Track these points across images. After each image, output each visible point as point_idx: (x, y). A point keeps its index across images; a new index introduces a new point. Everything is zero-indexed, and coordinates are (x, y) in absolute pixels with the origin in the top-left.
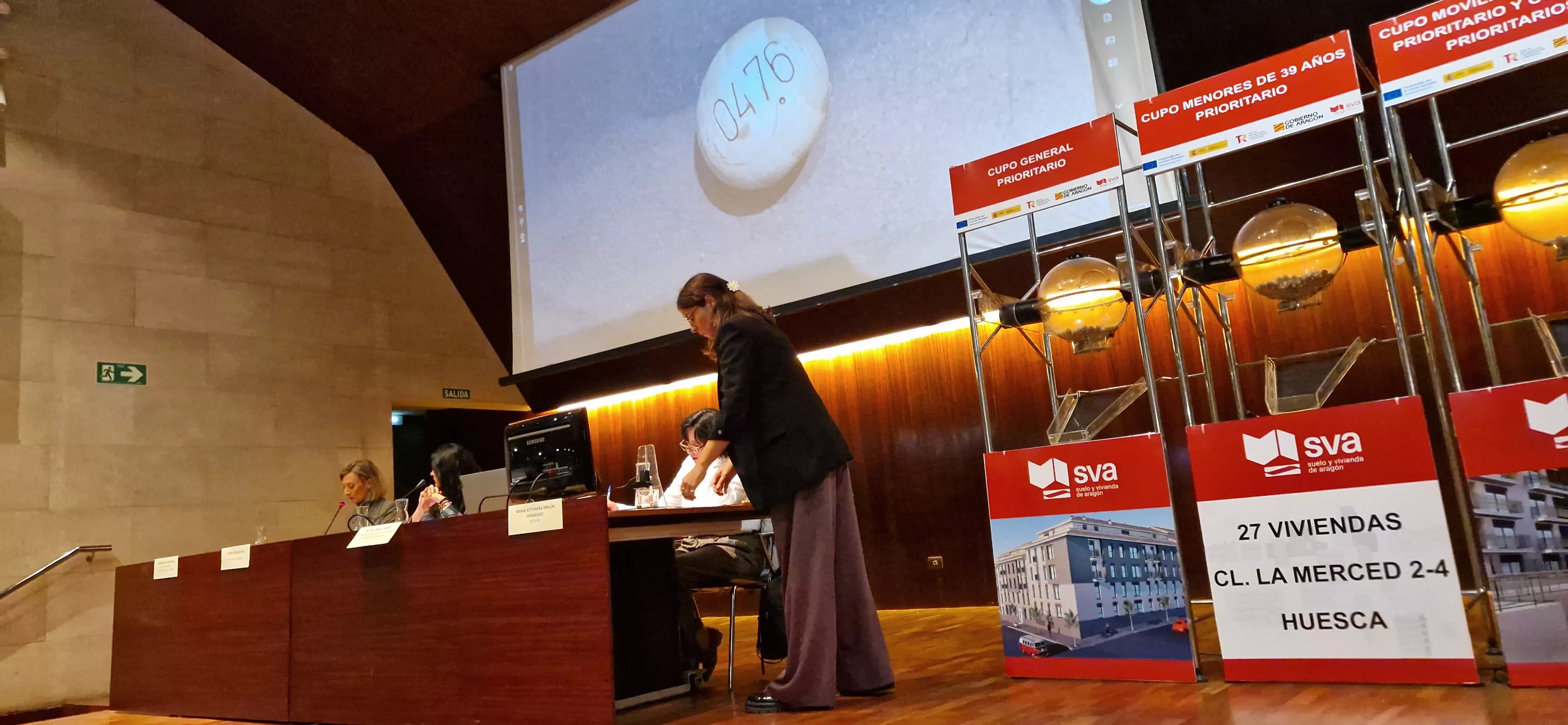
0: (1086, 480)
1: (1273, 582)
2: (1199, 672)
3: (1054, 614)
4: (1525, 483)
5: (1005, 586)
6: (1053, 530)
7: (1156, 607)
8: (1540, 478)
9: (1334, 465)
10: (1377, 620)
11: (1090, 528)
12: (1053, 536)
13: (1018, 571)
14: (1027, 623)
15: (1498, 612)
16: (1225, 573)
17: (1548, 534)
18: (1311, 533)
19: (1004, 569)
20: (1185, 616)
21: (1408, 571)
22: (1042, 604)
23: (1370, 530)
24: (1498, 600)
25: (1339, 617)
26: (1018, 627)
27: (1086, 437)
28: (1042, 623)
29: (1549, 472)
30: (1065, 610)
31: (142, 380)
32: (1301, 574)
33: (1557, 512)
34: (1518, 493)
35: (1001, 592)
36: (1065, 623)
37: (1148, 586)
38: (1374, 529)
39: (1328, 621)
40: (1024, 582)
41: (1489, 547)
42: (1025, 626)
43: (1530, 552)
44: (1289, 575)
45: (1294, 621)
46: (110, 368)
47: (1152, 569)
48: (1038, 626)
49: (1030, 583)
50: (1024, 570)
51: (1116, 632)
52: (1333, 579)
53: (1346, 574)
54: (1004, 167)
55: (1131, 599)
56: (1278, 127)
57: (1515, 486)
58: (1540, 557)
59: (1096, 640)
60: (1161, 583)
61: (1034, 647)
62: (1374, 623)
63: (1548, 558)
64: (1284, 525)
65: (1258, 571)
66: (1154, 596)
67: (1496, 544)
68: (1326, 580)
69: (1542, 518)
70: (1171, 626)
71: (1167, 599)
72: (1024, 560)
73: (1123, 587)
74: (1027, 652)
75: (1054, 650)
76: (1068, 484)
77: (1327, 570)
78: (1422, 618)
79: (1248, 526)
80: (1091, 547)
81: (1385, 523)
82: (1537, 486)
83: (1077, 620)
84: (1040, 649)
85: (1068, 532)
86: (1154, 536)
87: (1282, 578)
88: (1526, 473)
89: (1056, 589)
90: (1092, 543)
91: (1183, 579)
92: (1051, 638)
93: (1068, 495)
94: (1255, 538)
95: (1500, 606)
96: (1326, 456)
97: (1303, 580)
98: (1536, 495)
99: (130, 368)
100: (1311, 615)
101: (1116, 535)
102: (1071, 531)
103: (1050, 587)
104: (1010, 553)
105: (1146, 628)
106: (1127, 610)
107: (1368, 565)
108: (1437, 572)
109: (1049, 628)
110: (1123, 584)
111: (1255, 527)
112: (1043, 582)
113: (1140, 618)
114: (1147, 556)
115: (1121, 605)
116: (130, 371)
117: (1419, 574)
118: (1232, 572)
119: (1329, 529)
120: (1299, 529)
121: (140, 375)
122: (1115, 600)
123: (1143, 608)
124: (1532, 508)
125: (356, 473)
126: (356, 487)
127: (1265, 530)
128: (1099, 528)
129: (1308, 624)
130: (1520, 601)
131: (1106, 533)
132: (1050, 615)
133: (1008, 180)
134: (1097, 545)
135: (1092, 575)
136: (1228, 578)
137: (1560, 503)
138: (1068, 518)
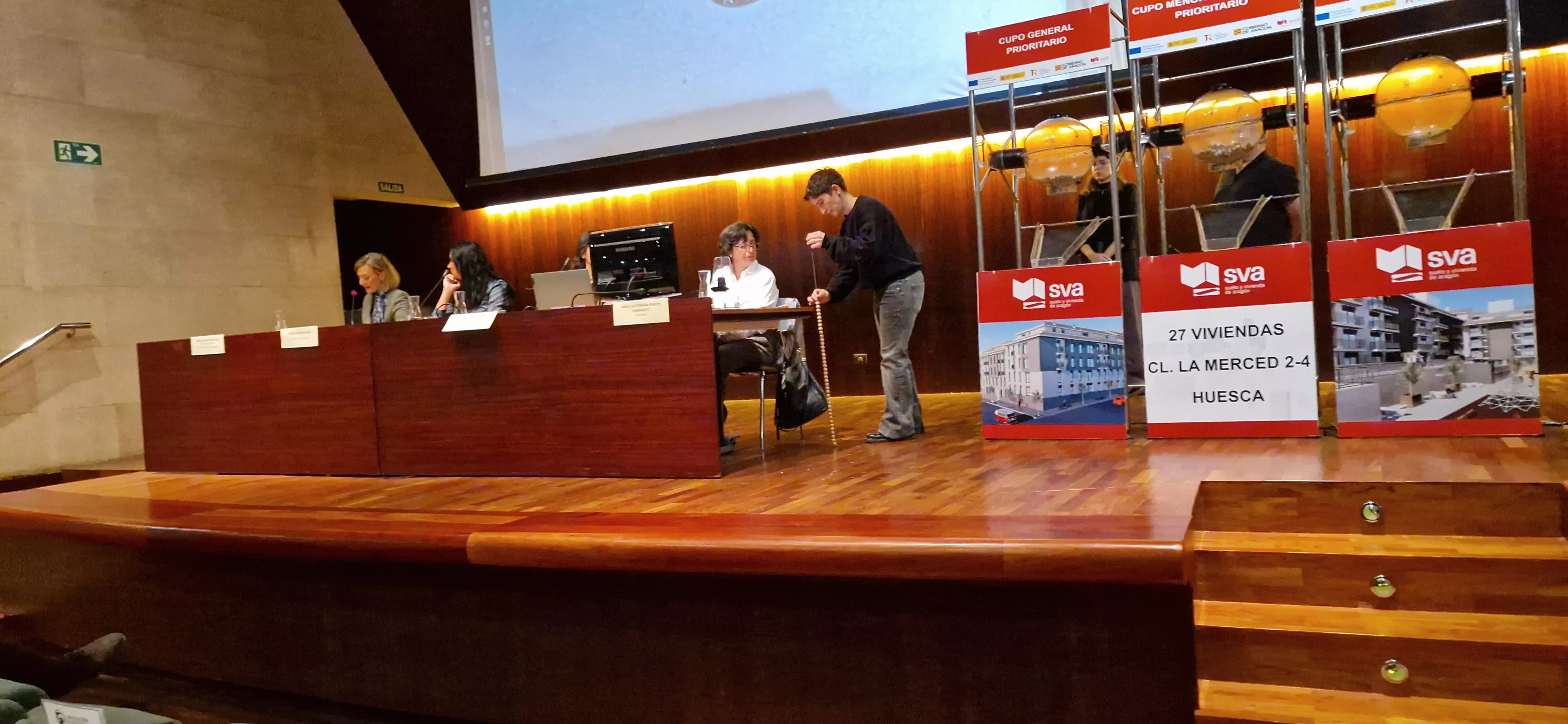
0: (1058, 295)
1: (1190, 370)
2: (1129, 432)
3: (1024, 393)
4: (1368, 305)
5: (987, 373)
6: (1029, 332)
7: (1102, 387)
8: (1378, 302)
9: (1243, 289)
10: (1258, 396)
11: (1059, 331)
12: (1029, 336)
13: (999, 362)
14: (1003, 400)
15: (1337, 390)
16: (1156, 364)
17: (1377, 339)
18: (1221, 336)
19: (987, 361)
20: (1123, 394)
21: (1283, 362)
22: (1015, 386)
23: (1262, 335)
24: (1339, 382)
25: (1233, 394)
26: (995, 403)
27: (1061, 262)
28: (1014, 400)
29: (1385, 298)
30: (1033, 391)
31: (98, 161)
32: (1210, 365)
33: (1385, 325)
34: (1363, 312)
35: (983, 378)
36: (1031, 399)
37: (1098, 373)
38: (1264, 334)
39: (1224, 396)
40: (1002, 371)
41: (1338, 347)
42: (1001, 402)
43: (1364, 351)
44: (1202, 365)
45: (1201, 397)
46: (66, 146)
47: (1102, 361)
48: (1011, 402)
49: (1008, 370)
50: (1003, 361)
51: (1071, 406)
52: (1232, 368)
53: (1241, 365)
54: (1013, 38)
55: (1085, 382)
56: (1237, 32)
57: (1360, 307)
58: (1370, 354)
59: (1054, 412)
60: (1108, 371)
61: (1007, 417)
62: (1256, 398)
63: (1375, 355)
64: (1202, 331)
65: (1180, 362)
66: (1102, 380)
67: (1342, 344)
68: (1227, 369)
69: (1375, 329)
70: (1111, 401)
71: (1112, 382)
72: (1003, 352)
73: (1079, 374)
74: (1001, 420)
75: (1022, 419)
76: (1044, 298)
77: (1229, 362)
78: (1288, 394)
79: (1177, 331)
80: (1058, 345)
81: (1273, 330)
82: (1375, 307)
83: (1042, 397)
84: (1010, 418)
85: (1041, 334)
86: (1107, 337)
87: (1197, 367)
88: (1370, 298)
89: (1027, 375)
90: (1058, 342)
91: (1125, 368)
92: (1020, 410)
93: (1043, 306)
94: (1181, 339)
95: (1339, 386)
96: (1239, 283)
97: (1211, 368)
98: (1374, 314)
99: (86, 147)
100: (1214, 393)
101: (1079, 336)
102: (1043, 333)
103: (1023, 374)
104: (993, 348)
105: (1094, 402)
106: (1081, 390)
107: (1258, 359)
108: (1303, 364)
110: (1080, 372)
111: (1182, 332)
112: (1019, 369)
113: (1089, 396)
114: (1100, 352)
115: (1076, 386)
116: (84, 150)
117: (1291, 365)
118: (1161, 363)
119: (1234, 334)
120: (1213, 333)
121: (95, 155)
122: (1072, 383)
123: (1092, 389)
124: (1370, 322)
125: (369, 265)
126: (370, 279)
127: (1189, 335)
128: (1066, 331)
129: (1210, 399)
130: (1353, 382)
131: (1070, 334)
132: (1021, 394)
133: (1015, 49)
134: (1063, 344)
135: (1057, 365)
136: (1158, 367)
137: (1389, 318)
138: (1042, 323)
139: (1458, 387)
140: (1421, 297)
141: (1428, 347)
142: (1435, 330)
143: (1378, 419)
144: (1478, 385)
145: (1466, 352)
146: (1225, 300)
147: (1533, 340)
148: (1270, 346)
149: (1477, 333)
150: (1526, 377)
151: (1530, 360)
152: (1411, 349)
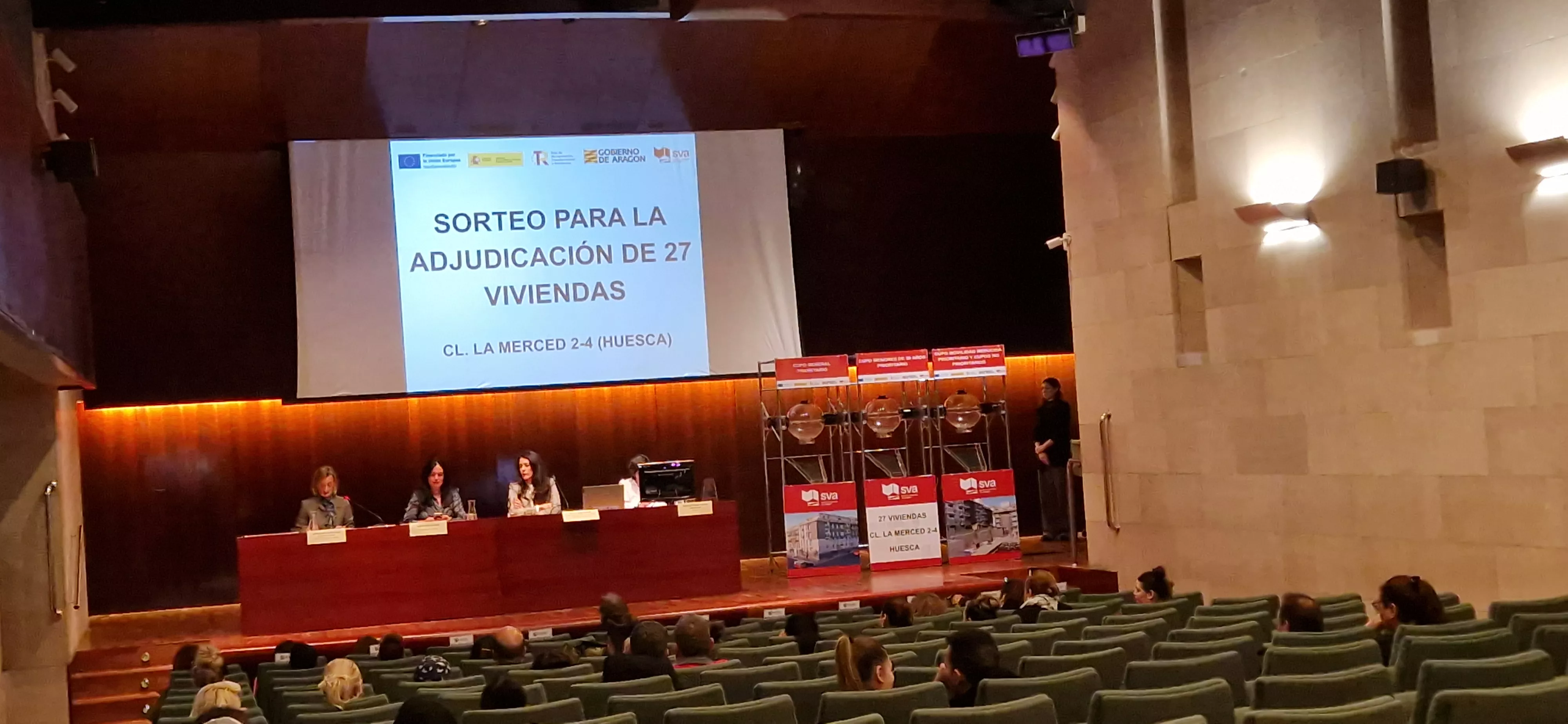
0: (825, 499)
1: (888, 536)
2: (862, 568)
3: (809, 552)
4: (958, 504)
5: (789, 541)
6: (811, 518)
7: (848, 546)
8: (962, 503)
9: (909, 496)
10: (917, 547)
11: (826, 517)
12: (811, 520)
13: (795, 535)
14: (798, 555)
15: (948, 543)
17: (962, 519)
18: (901, 519)
19: (789, 536)
20: (859, 549)
21: (926, 531)
22: (804, 548)
23: (917, 518)
24: (949, 540)
25: (906, 547)
26: (794, 557)
28: (804, 555)
29: (964, 501)
30: (814, 550)
32: (897, 533)
33: (965, 513)
34: (956, 507)
35: (787, 544)
36: (813, 555)
37: (845, 539)
39: (903, 548)
40: (797, 540)
41: (948, 523)
42: (797, 557)
43: (958, 524)
44: (893, 533)
45: (893, 549)
47: (848, 533)
48: (802, 556)
49: (801, 539)
50: (798, 535)
51: (833, 557)
52: (906, 535)
53: (909, 533)
55: (840, 544)
57: (955, 505)
58: (960, 526)
59: (825, 560)
60: (851, 538)
61: (800, 564)
63: (962, 526)
64: (893, 516)
65: (884, 532)
66: (847, 542)
67: (950, 522)
68: (904, 535)
69: (961, 515)
70: (854, 553)
71: (853, 544)
72: (797, 528)
73: (837, 539)
74: (798, 566)
75: (808, 565)
76: (818, 500)
77: (904, 531)
78: (929, 546)
79: (882, 516)
80: (826, 525)
81: (922, 514)
82: (961, 505)
83: (819, 553)
84: (803, 565)
85: (817, 519)
86: (850, 520)
87: (891, 534)
88: (958, 501)
89: (811, 542)
90: (826, 523)
91: (859, 537)
92: (807, 561)
93: (818, 504)
94: (884, 520)
96: (907, 493)
97: (897, 535)
98: (961, 508)
100: (899, 547)
101: (836, 520)
102: (819, 518)
103: (809, 541)
104: (792, 526)
105: (844, 554)
106: (838, 548)
107: (916, 529)
108: (934, 531)
109: (807, 557)
111: (884, 517)
112: (806, 538)
113: (843, 550)
114: (846, 527)
115: (835, 546)
117: (929, 532)
118: (875, 533)
119: (905, 518)
120: (897, 518)
122: (833, 545)
123: (843, 547)
124: (959, 512)
127: (887, 519)
128: (829, 517)
129: (897, 550)
130: (954, 540)
131: (832, 519)
132: (807, 552)
134: (828, 524)
135: (826, 536)
136: (874, 535)
137: (966, 510)
138: (817, 513)
139: (992, 540)
140: (977, 501)
141: (981, 522)
142: (983, 515)
143: (963, 555)
144: (999, 538)
145: (994, 524)
146: (901, 502)
147: (1016, 519)
148: (922, 523)
149: (998, 516)
150: (1015, 534)
151: (1016, 527)
152: (974, 523)
